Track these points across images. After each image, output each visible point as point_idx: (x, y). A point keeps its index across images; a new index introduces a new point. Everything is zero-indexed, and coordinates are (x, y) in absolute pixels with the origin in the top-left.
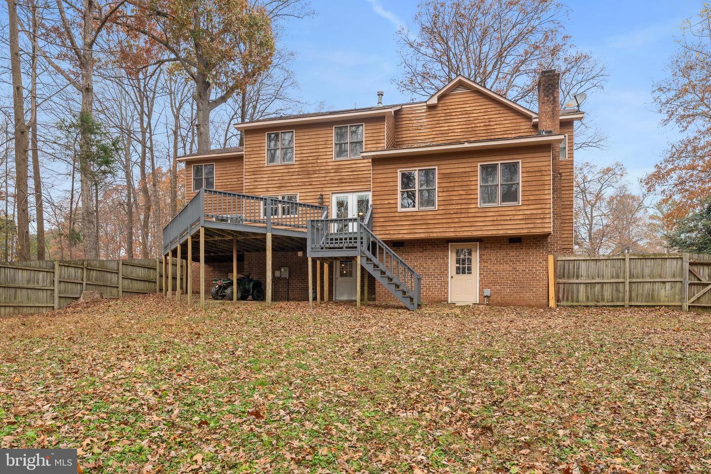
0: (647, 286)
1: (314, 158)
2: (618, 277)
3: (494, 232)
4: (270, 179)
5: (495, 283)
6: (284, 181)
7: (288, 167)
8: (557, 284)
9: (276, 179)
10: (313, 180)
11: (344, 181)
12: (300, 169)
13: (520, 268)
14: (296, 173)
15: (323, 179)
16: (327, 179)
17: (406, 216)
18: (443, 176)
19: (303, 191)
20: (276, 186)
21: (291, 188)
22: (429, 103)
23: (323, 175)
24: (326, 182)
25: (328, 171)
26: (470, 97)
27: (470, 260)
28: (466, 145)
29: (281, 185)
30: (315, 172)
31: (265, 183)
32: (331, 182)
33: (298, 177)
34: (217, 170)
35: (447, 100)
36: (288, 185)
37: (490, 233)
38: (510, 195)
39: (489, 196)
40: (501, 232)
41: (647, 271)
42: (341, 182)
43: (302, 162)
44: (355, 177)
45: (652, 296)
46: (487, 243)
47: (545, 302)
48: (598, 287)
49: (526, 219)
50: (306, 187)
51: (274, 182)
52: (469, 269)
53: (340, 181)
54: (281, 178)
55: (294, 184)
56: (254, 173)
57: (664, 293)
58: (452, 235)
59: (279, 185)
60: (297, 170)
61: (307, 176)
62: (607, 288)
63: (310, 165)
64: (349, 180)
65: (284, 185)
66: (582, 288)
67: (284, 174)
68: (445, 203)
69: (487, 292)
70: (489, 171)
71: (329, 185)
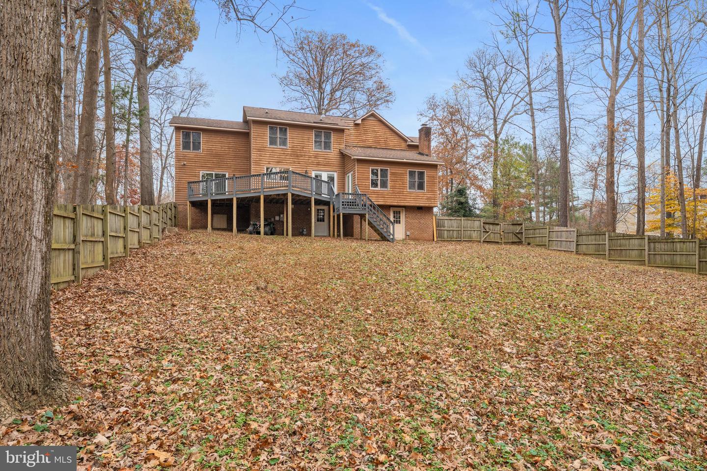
0: (469, 232)
1: (301, 147)
2: (459, 228)
3: (415, 204)
4: (271, 156)
5: (411, 229)
6: (281, 159)
7: (284, 150)
8: (437, 230)
9: (276, 156)
10: (300, 161)
11: (320, 164)
12: (292, 153)
13: (422, 222)
14: (290, 155)
15: (307, 161)
16: (309, 161)
17: (374, 192)
18: (392, 174)
19: (294, 166)
21: (286, 164)
22: (356, 122)
23: (307, 159)
25: (310, 157)
26: (377, 123)
27: (400, 216)
28: (405, 160)
29: (279, 161)
30: (301, 156)
31: (267, 158)
32: (312, 163)
34: (203, 138)
35: (366, 122)
36: (283, 161)
37: (413, 204)
38: (421, 186)
39: (412, 186)
40: (418, 204)
41: (469, 225)
42: (318, 164)
43: (294, 148)
44: (327, 162)
45: (470, 237)
46: (409, 209)
47: (432, 238)
48: (451, 232)
49: (428, 199)
50: (296, 164)
52: (400, 221)
54: (279, 157)
55: (288, 162)
56: (259, 150)
57: (475, 235)
58: (396, 204)
59: (277, 161)
60: (290, 153)
61: (296, 158)
62: (455, 232)
63: (299, 151)
64: (323, 164)
65: (281, 161)
66: (446, 232)
67: (282, 154)
68: (393, 187)
69: (408, 233)
70: (412, 174)
71: (310, 165)
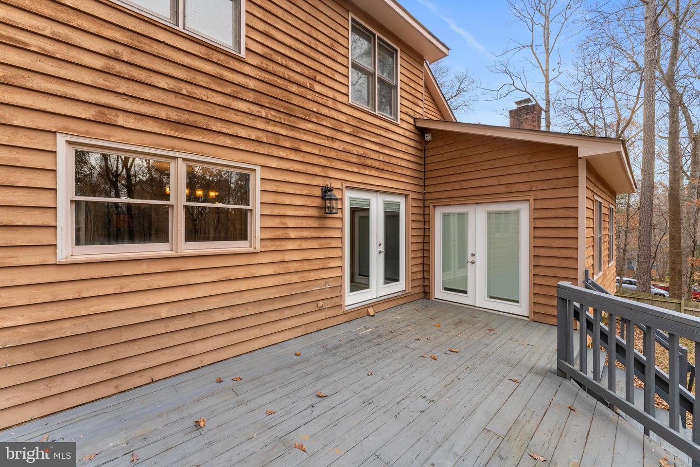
1: (306, 71)
4: (118, 67)
6: (201, 108)
7: (216, 57)
9: (163, 83)
10: (304, 137)
11: (369, 162)
12: (262, 87)
14: (251, 96)
15: (327, 143)
16: (336, 145)
19: (274, 163)
20: (163, 113)
21: (229, 142)
23: (328, 132)
24: (333, 154)
25: (338, 125)
29: (185, 117)
31: (87, 77)
32: (343, 156)
33: (255, 109)
36: (217, 126)
43: (271, 67)
44: (387, 159)
50: (282, 153)
51: (148, 94)
53: (362, 161)
54: (185, 89)
55: (243, 133)
59: (174, 115)
60: (252, 84)
61: (283, 118)
63: (294, 88)
64: (376, 164)
65: (202, 122)
67: (201, 80)
71: (338, 165)
